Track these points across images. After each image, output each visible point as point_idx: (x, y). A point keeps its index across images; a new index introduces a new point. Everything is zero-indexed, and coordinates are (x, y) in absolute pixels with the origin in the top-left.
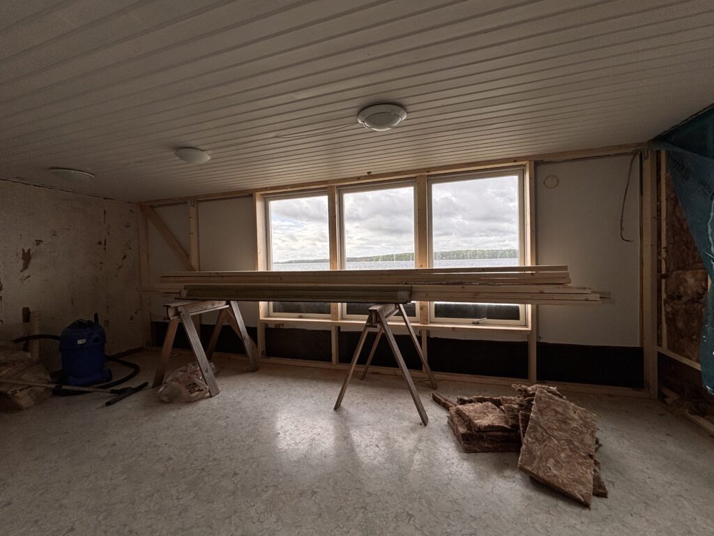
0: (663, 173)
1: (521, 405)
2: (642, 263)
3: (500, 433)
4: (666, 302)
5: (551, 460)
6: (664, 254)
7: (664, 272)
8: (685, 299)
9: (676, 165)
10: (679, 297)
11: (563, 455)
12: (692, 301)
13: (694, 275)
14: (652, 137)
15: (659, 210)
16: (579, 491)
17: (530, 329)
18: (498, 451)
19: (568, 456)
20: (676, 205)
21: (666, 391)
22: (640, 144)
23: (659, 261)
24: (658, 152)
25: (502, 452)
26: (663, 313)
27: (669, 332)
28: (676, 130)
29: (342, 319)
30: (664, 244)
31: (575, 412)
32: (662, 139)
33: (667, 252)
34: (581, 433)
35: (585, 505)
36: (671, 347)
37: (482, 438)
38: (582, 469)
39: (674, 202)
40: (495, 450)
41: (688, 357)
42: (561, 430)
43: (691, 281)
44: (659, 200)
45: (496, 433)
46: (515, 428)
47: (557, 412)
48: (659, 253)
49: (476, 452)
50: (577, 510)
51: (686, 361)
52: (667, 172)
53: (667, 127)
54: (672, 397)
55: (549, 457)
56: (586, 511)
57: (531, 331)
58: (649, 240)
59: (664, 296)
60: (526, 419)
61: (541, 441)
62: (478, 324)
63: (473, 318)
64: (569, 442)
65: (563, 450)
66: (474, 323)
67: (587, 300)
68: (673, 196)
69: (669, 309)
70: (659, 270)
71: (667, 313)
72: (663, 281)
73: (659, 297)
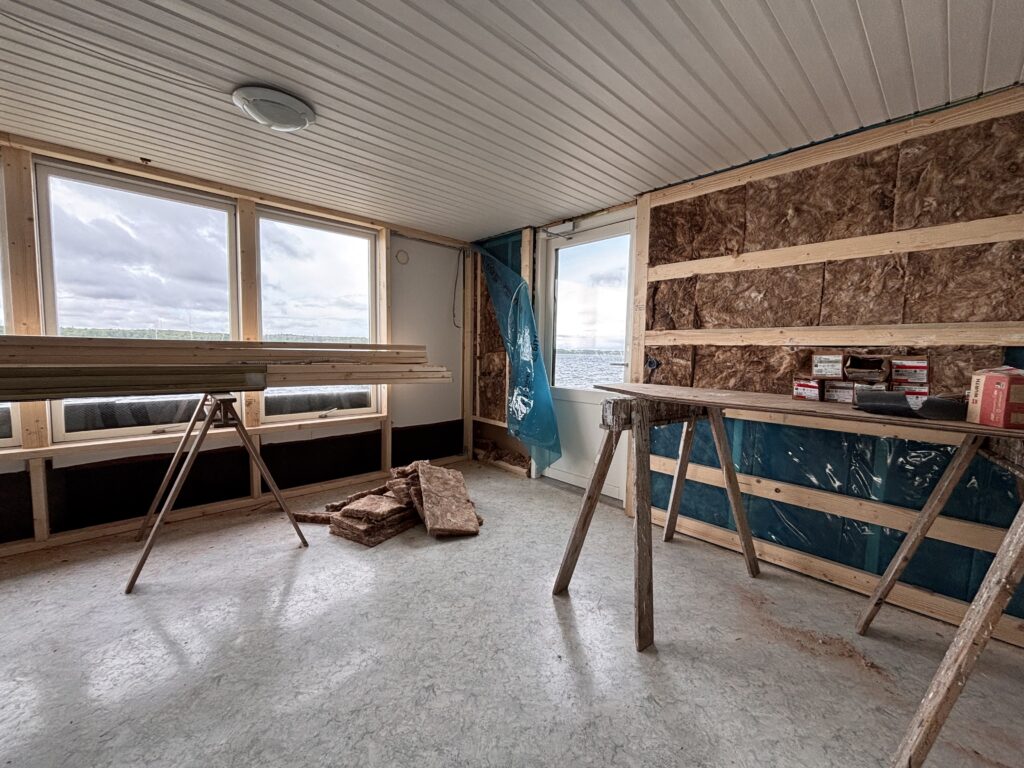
0: (479, 272)
1: (407, 484)
2: (464, 348)
3: (397, 515)
4: (480, 379)
5: (449, 514)
6: (478, 340)
7: (478, 354)
8: (493, 374)
9: (489, 268)
10: (490, 374)
11: (454, 507)
12: (497, 375)
13: (499, 356)
14: (474, 240)
15: (476, 303)
16: (471, 527)
17: (385, 413)
18: (400, 532)
19: (457, 507)
20: (487, 300)
21: (478, 451)
22: (465, 243)
23: (475, 346)
24: (476, 254)
25: (403, 531)
26: (478, 387)
27: (481, 401)
28: (490, 240)
29: (53, 443)
30: (479, 332)
31: (450, 475)
32: (479, 243)
33: (481, 338)
34: (457, 487)
35: (475, 534)
36: (484, 414)
37: (383, 527)
38: (467, 512)
39: (487, 298)
40: (397, 533)
41: (494, 419)
42: (446, 489)
43: (497, 360)
44: (475, 295)
45: (394, 517)
46: (410, 504)
47: (438, 478)
48: (475, 339)
49: (380, 542)
50: (473, 540)
51: (492, 422)
52: (482, 271)
53: (485, 235)
54: (481, 453)
55: (446, 513)
56: (478, 538)
57: (387, 417)
58: (469, 328)
59: (478, 374)
60: (419, 493)
61: (437, 504)
62: (326, 417)
63: (319, 410)
64: (454, 496)
65: (453, 504)
66: (321, 417)
67: (443, 377)
68: (486, 293)
69: (482, 384)
70: (475, 354)
71: (481, 387)
72: (478, 362)
73: (475, 375)
